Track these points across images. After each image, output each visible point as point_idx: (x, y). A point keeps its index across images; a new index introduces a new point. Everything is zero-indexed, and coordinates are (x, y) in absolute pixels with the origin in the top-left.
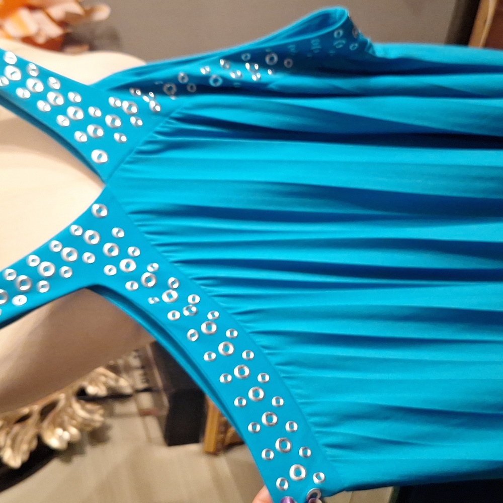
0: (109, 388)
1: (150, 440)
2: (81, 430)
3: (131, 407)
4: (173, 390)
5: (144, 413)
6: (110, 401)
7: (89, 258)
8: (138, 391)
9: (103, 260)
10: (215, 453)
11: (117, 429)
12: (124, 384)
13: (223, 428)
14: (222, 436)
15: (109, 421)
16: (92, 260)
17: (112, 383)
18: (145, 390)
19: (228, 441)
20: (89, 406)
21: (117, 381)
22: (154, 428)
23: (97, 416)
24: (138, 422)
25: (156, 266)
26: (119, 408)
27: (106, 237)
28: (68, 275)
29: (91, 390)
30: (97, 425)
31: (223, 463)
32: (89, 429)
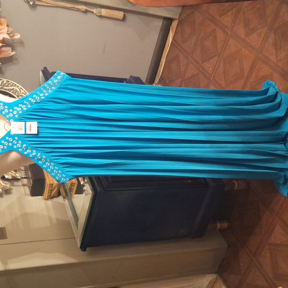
0: (13, 176)
1: (26, 194)
2: (2, 189)
3: (20, 183)
4: (34, 178)
5: (24, 185)
6: (12, 181)
7: (10, 144)
8: (22, 178)
9: (13, 145)
10: (47, 199)
11: (14, 190)
12: (18, 175)
13: (50, 191)
14: (50, 194)
15: (12, 187)
16: (11, 145)
17: (14, 175)
18: (25, 178)
19: (52, 196)
20: (5, 182)
21: (15, 174)
22: (27, 190)
23: (8, 185)
24: (22, 188)
25: (25, 145)
26: (16, 183)
27: (14, 139)
28: (6, 148)
29: (6, 177)
30: (8, 188)
31: (50, 202)
32: (5, 189)
